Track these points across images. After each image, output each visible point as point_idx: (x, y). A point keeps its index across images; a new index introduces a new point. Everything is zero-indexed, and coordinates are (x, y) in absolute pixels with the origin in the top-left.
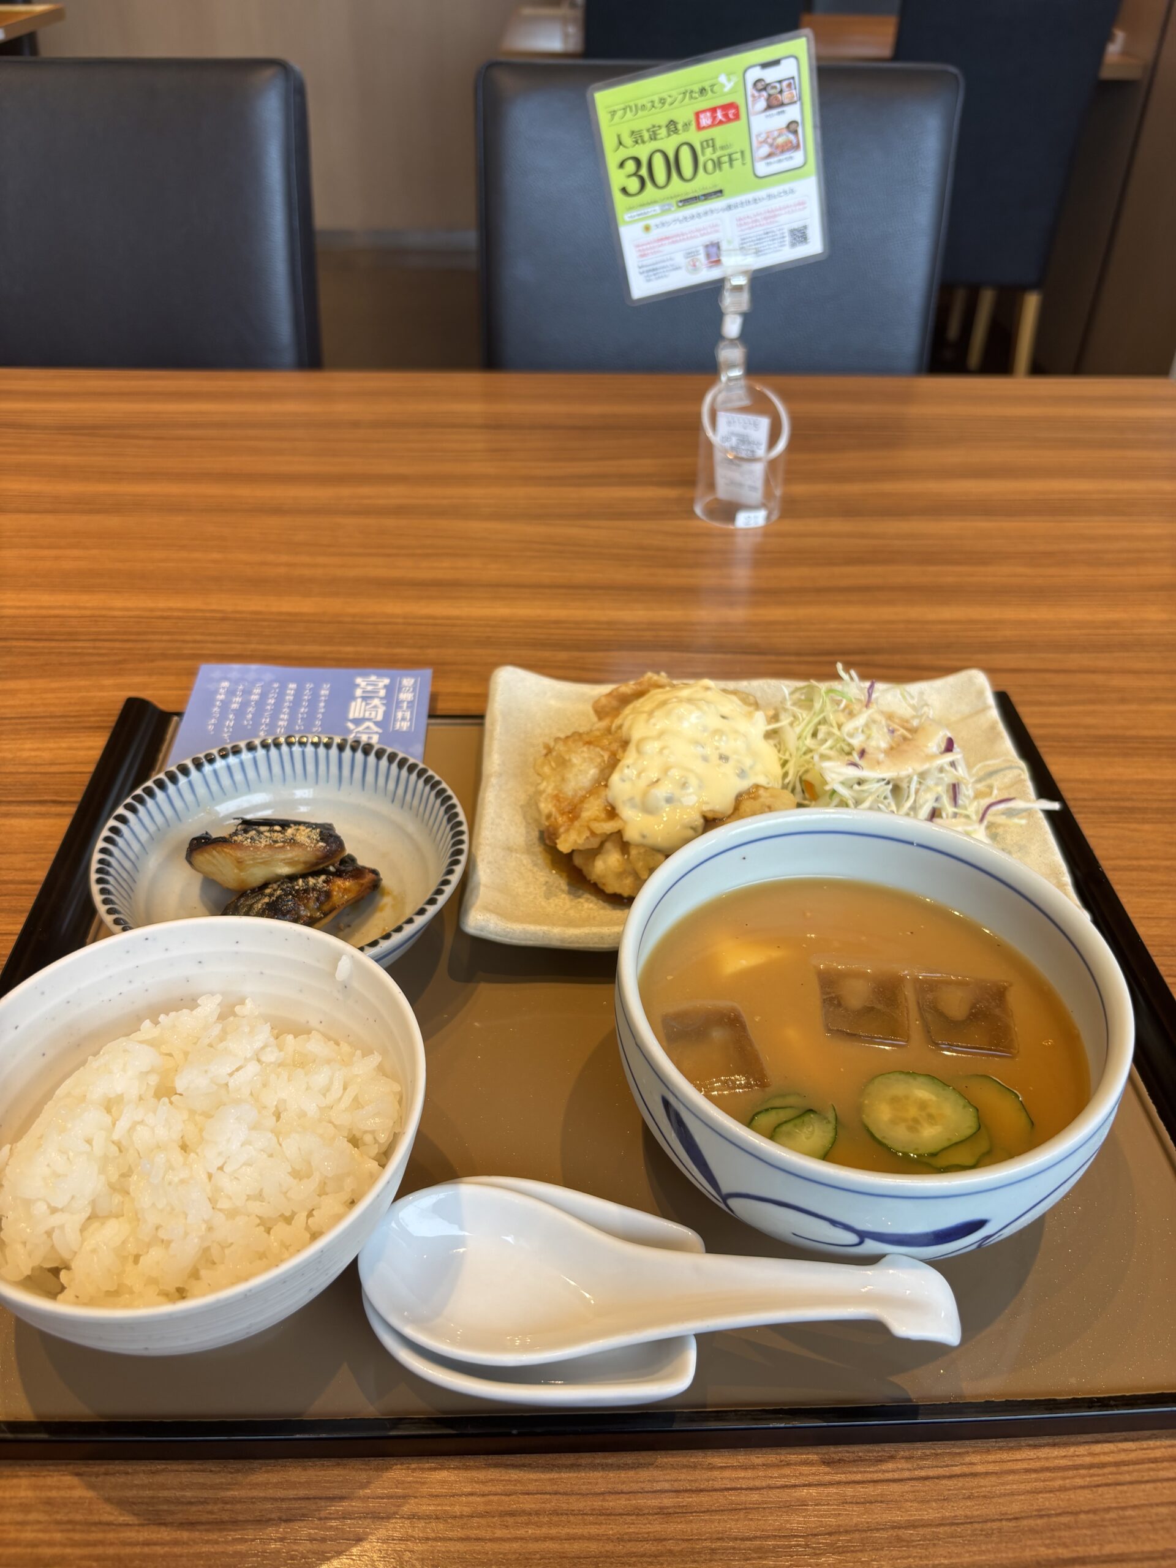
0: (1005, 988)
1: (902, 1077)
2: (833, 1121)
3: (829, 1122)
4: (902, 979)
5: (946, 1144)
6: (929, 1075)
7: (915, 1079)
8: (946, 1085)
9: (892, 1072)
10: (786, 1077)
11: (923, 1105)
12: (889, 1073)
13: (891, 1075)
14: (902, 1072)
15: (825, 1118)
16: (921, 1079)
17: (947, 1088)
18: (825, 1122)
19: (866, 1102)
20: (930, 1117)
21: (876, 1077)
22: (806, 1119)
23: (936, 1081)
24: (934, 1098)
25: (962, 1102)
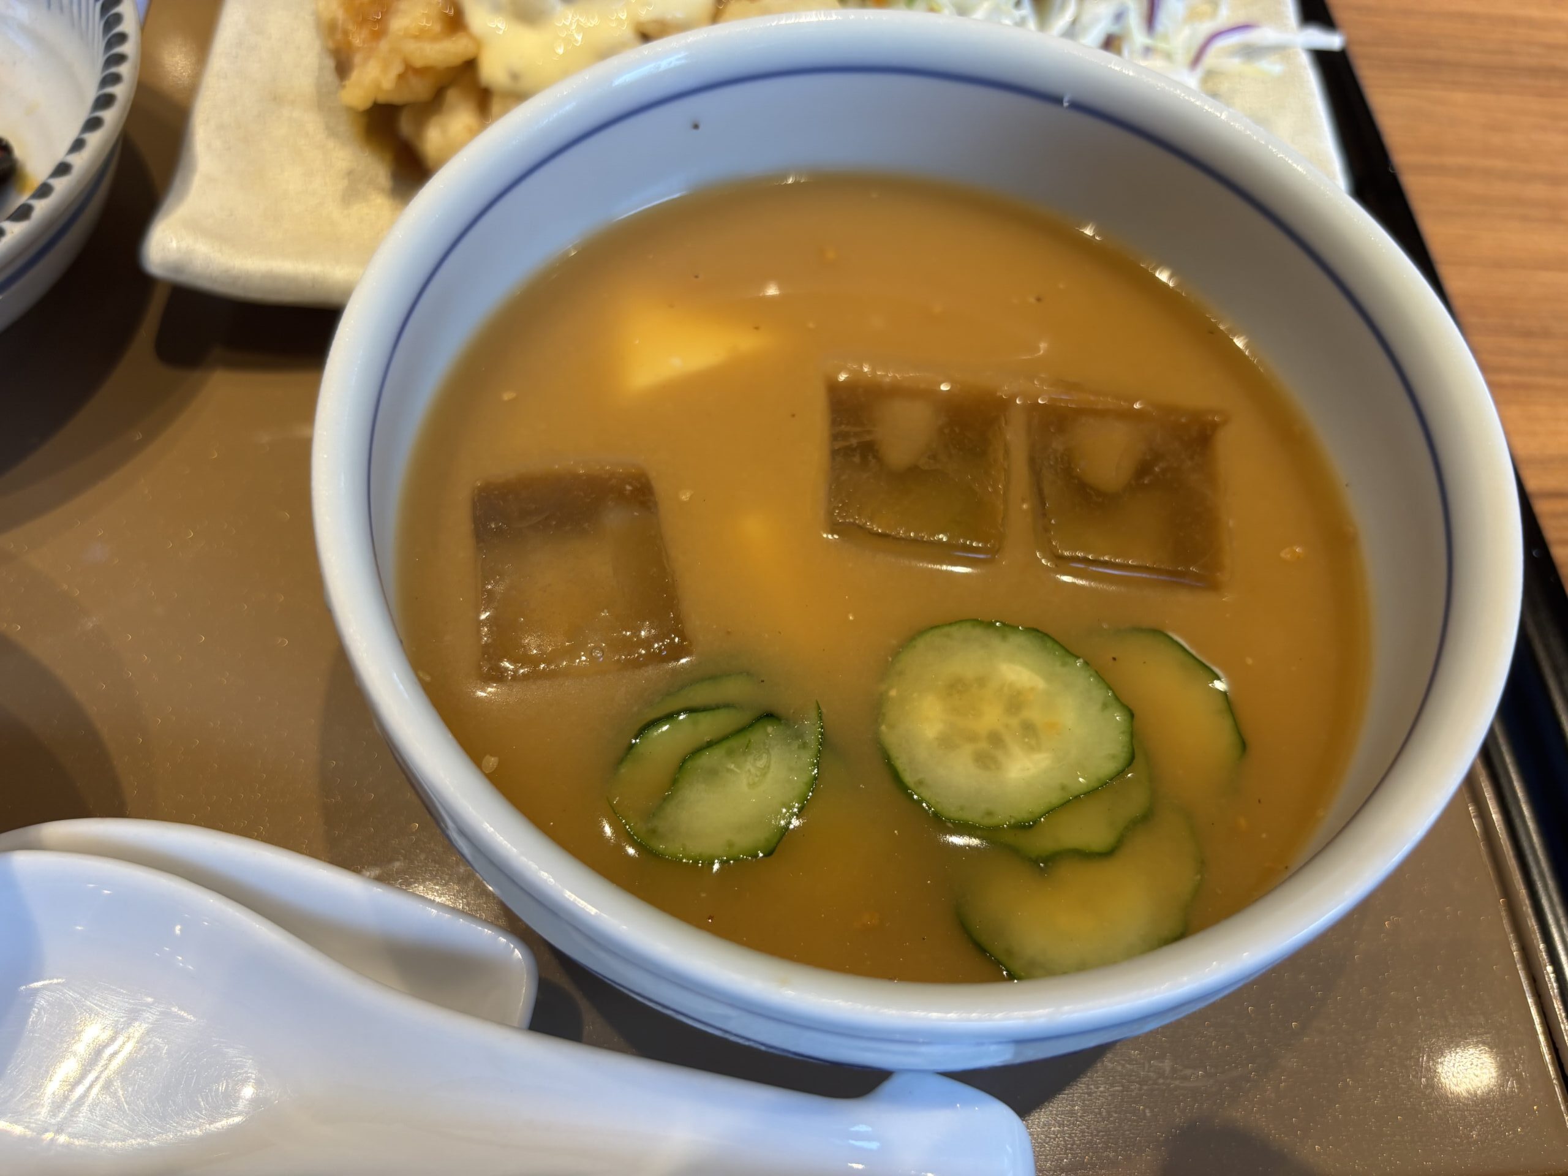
0: (1215, 426)
1: (978, 632)
2: (814, 745)
3: (804, 746)
4: (1004, 405)
5: (1055, 798)
6: (1036, 630)
7: (1004, 638)
8: (1069, 652)
9: (956, 623)
10: (729, 633)
11: (1015, 702)
12: (950, 624)
13: (953, 630)
14: (976, 622)
15: (798, 735)
16: (1018, 640)
17: (1070, 660)
18: (795, 745)
19: (893, 693)
20: (1028, 729)
21: (921, 632)
22: (756, 736)
23: (1050, 644)
24: (1040, 683)
25: (1100, 694)
